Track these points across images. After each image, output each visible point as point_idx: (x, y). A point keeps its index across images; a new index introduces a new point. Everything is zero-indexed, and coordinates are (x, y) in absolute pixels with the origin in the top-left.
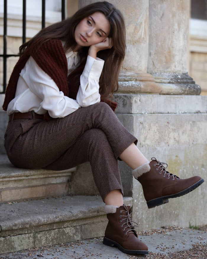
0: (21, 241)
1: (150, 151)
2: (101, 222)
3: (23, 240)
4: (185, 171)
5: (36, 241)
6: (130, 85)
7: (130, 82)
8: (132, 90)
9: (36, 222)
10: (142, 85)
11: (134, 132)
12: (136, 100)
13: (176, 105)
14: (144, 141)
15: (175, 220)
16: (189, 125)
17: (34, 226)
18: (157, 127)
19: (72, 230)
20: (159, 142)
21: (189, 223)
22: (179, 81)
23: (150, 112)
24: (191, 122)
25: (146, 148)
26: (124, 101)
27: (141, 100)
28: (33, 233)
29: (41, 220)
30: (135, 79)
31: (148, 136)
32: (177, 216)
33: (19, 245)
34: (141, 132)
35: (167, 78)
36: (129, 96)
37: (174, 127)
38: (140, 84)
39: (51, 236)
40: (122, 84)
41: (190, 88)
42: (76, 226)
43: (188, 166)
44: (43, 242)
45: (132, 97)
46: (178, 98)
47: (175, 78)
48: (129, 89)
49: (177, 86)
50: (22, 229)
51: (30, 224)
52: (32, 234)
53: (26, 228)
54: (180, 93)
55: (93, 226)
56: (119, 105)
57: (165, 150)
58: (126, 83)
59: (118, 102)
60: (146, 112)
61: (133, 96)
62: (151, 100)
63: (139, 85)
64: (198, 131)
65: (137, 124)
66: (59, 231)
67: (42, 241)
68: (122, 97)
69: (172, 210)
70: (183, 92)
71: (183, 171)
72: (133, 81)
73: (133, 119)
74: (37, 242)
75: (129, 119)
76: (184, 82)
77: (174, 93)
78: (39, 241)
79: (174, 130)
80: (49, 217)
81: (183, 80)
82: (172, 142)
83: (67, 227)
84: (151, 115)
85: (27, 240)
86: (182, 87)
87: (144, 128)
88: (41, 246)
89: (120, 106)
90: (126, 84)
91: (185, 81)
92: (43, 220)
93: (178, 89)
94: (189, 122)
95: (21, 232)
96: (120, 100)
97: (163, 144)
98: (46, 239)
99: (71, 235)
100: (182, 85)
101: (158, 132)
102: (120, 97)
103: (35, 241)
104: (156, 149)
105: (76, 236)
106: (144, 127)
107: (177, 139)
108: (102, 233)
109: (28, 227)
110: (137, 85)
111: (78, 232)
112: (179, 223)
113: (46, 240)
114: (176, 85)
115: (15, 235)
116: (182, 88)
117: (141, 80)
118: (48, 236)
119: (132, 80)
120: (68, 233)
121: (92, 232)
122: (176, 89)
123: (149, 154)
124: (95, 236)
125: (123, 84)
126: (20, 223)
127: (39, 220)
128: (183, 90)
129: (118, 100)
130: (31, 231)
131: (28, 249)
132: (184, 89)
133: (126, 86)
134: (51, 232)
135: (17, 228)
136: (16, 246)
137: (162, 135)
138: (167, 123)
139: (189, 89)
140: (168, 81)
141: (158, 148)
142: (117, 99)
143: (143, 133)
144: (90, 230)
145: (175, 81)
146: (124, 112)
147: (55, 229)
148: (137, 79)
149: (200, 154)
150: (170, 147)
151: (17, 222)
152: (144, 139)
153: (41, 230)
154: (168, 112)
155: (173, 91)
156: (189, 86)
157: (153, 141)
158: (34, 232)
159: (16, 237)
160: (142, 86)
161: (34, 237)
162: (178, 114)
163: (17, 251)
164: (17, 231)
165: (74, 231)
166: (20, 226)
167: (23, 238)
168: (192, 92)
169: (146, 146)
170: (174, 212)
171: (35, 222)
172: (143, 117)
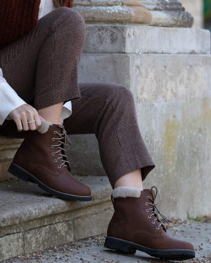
0: (10, 245)
1: (147, 108)
2: (95, 214)
3: (12, 243)
4: (183, 138)
5: (26, 244)
6: (117, 11)
7: (115, 7)
8: (120, 18)
9: (27, 216)
10: (132, 11)
11: (130, 80)
12: (130, 33)
13: (170, 42)
14: (141, 94)
15: (173, 210)
16: (187, 71)
17: (24, 222)
18: (154, 73)
19: (64, 227)
20: (156, 96)
21: (188, 213)
22: (168, 6)
23: (144, 52)
24: (188, 67)
25: (143, 105)
26: (112, 34)
27: (135, 33)
28: (22, 232)
29: (32, 213)
30: (122, 3)
31: (145, 86)
32: (175, 203)
33: (7, 251)
34: (138, 81)
35: (152, 3)
36: (119, 27)
37: (171, 73)
38: (129, 10)
39: (42, 237)
40: (105, 9)
41: (183, 16)
42: (68, 220)
43: (186, 131)
44: (33, 246)
45: (124, 28)
46: (172, 30)
47: (162, 3)
48: (114, 18)
49: (166, 15)
50: (10, 227)
51: (21, 218)
52: (21, 234)
53: (15, 224)
54: (171, 24)
55: (87, 220)
56: (105, 40)
57: (163, 107)
58: (111, 8)
59: (104, 36)
60: (140, 51)
61: (126, 28)
62: (145, 33)
63: (129, 12)
64: (196, 80)
65: (134, 68)
66: (50, 228)
67: (32, 244)
68: (110, 28)
69: (170, 195)
70: (174, 23)
71: (181, 137)
72: (119, 6)
73: (129, 61)
74: (27, 246)
75: (123, 61)
76: (173, 8)
77: (163, 24)
78: (28, 244)
79: (171, 78)
80: (41, 208)
81: (172, 5)
82: (169, 95)
83: (58, 222)
84: (148, 56)
85: (16, 243)
86: (173, 15)
87: (141, 74)
88: (31, 252)
89: (106, 42)
90: (111, 10)
91: (175, 7)
92: (34, 212)
93: (169, 18)
94: (186, 66)
95: (9, 231)
96: (106, 32)
97: (160, 98)
98: (36, 240)
99: (64, 234)
100: (173, 12)
101: (155, 81)
102: (107, 29)
103: (24, 244)
104: (153, 105)
105: (69, 235)
106: (141, 72)
107: (174, 91)
108: (96, 230)
109: (18, 223)
110: (125, 11)
111: (71, 230)
112: (177, 213)
113: (36, 242)
114: (165, 13)
115: (3, 235)
116: (173, 17)
117: (129, 4)
118: (38, 236)
119: (117, 3)
120: (60, 231)
121: (85, 230)
122: (166, 19)
123: (146, 112)
124: (89, 236)
125: (107, 10)
126: (9, 218)
127: (30, 212)
128: (175, 20)
129: (103, 34)
130: (19, 229)
131: (17, 256)
132: (176, 18)
133: (111, 12)
134: (42, 230)
135: (5, 225)
136: (4, 252)
137: (159, 85)
138: (164, 68)
139: (182, 19)
140: (154, 7)
141: (156, 104)
142: (102, 31)
143: (140, 81)
144: (84, 227)
145: (163, 7)
146: (114, 51)
147: (46, 226)
148: (124, 3)
149: (198, 113)
150: (167, 103)
151: (6, 216)
152: (141, 91)
153: (31, 227)
154: (163, 52)
155: (161, 21)
156: (182, 15)
157: (150, 94)
158: (23, 230)
159: (3, 238)
160: (133, 13)
161: (24, 239)
162: (172, 54)
163: (5, 259)
164: (5, 230)
165: (66, 229)
166: (9, 222)
167: (12, 240)
168: (185, 23)
169: (143, 100)
170: (172, 197)
171: (25, 215)
172: (139, 59)
